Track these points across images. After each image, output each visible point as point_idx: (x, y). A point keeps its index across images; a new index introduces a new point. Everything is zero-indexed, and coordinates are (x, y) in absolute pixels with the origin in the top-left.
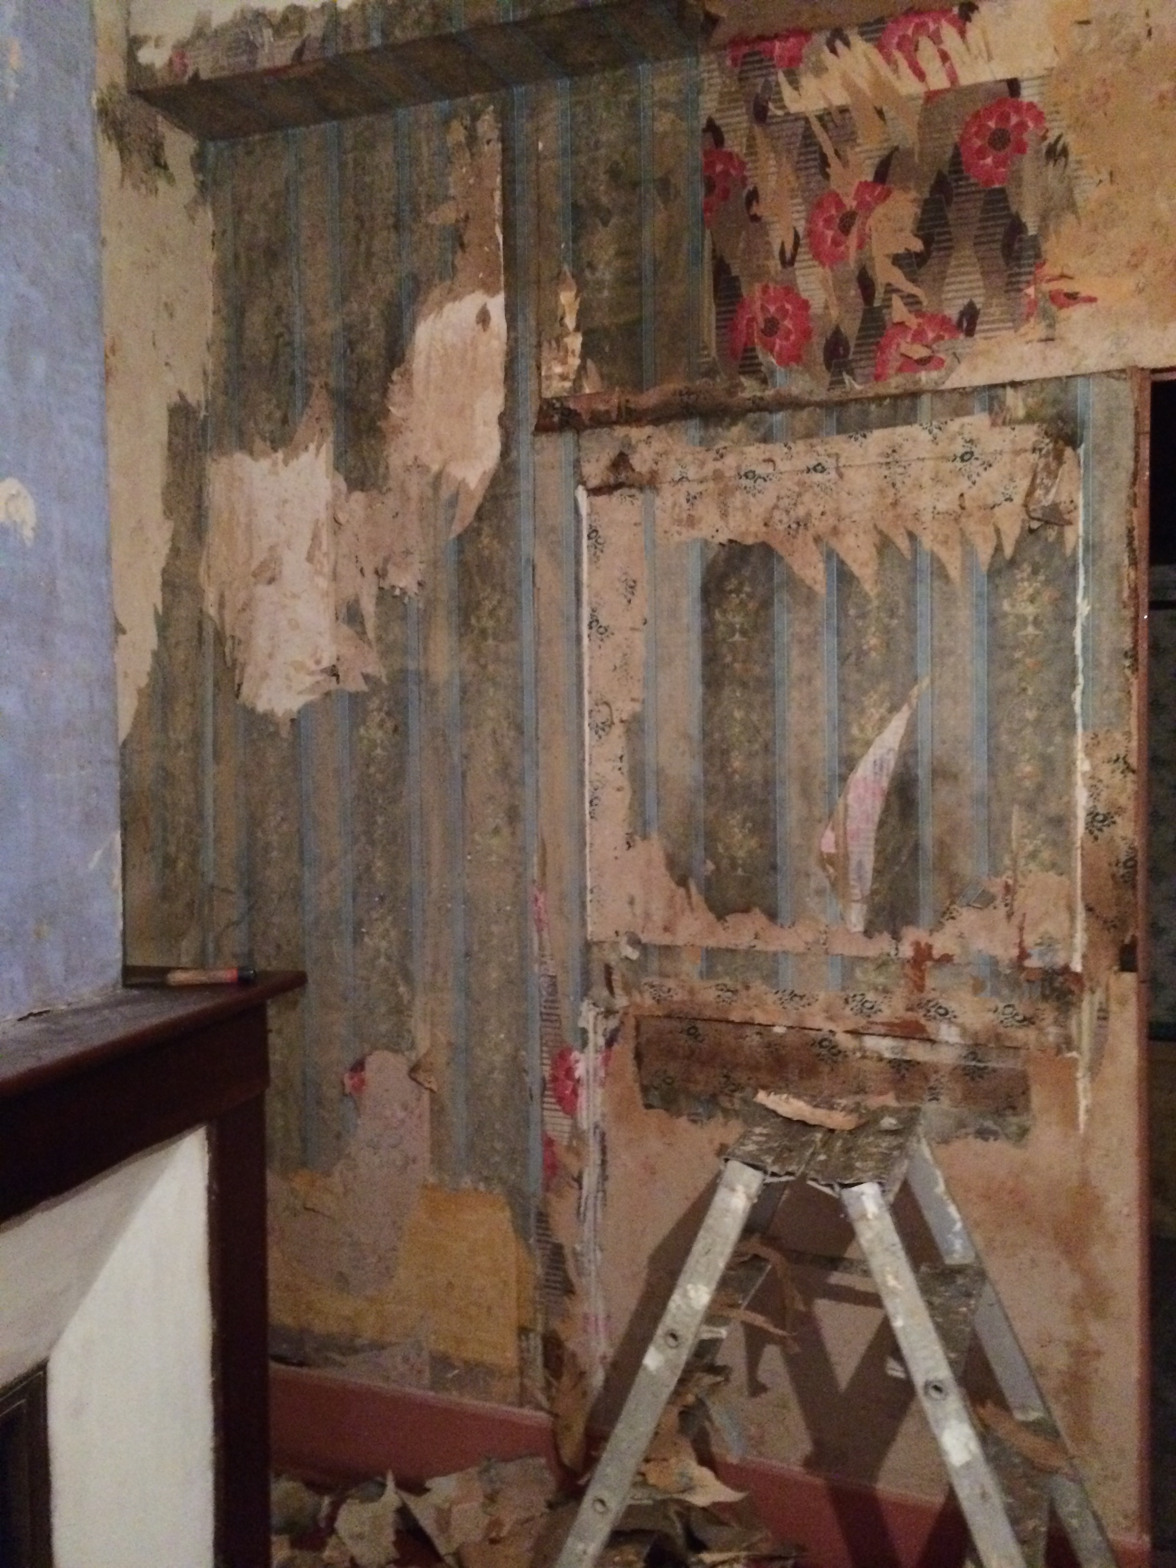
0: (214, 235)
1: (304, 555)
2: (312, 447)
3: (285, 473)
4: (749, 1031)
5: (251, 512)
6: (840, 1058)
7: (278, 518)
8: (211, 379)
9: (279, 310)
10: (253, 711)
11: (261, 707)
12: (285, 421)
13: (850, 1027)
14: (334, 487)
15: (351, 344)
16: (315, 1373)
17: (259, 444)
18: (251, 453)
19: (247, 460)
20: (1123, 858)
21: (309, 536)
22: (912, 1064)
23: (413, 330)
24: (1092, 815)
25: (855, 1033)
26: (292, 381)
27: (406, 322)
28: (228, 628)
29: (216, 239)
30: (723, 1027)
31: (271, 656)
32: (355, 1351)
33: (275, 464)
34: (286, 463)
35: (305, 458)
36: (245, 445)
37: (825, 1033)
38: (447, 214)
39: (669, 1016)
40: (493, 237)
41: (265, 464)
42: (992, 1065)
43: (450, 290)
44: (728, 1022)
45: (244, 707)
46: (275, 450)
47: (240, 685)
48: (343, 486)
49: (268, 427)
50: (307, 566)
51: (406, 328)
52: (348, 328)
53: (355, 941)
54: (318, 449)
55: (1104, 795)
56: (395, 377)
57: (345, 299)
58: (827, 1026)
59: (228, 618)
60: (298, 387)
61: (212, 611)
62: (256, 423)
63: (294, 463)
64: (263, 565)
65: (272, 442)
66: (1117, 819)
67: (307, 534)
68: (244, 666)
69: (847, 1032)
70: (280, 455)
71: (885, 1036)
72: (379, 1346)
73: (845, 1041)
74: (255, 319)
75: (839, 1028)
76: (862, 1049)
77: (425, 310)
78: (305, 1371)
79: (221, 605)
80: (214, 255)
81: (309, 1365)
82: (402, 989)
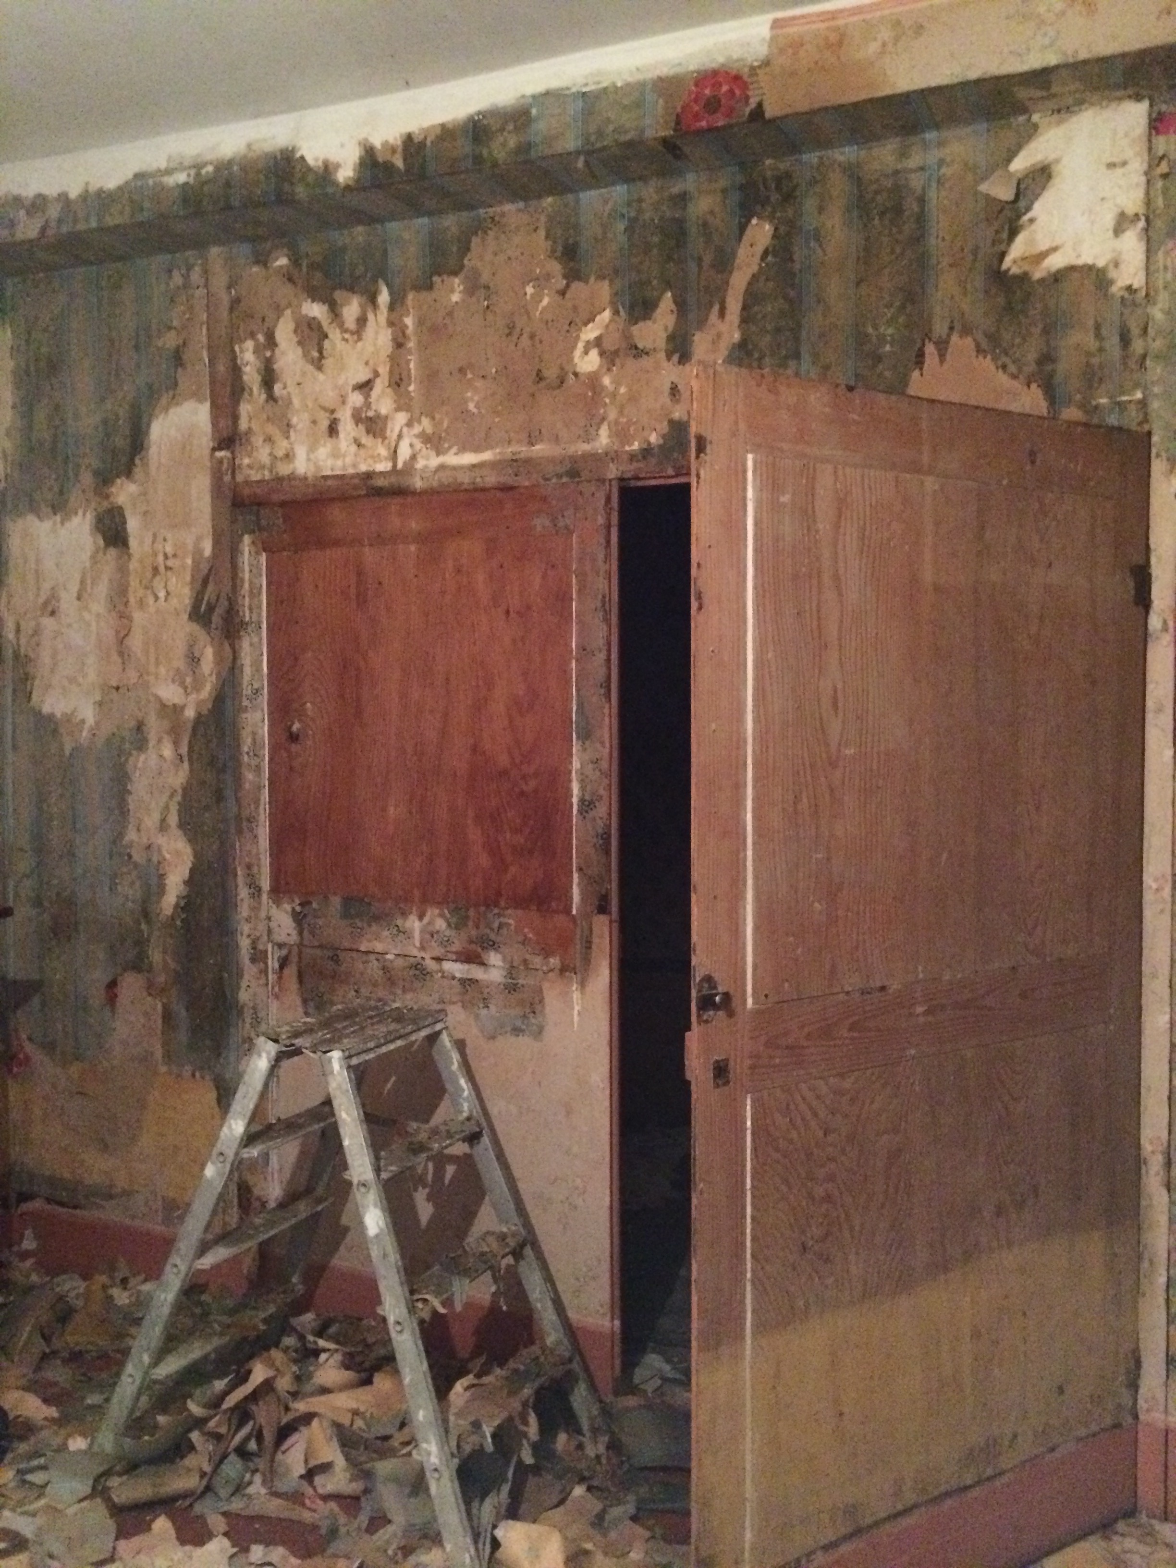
0: (12, 348)
1: (75, 595)
2: (80, 512)
3: (63, 532)
4: (372, 957)
5: (38, 561)
6: (428, 978)
7: (57, 565)
8: (9, 459)
9: (57, 407)
10: (40, 712)
11: (46, 709)
12: (61, 493)
13: (434, 955)
14: (95, 542)
15: (108, 435)
16: (85, 1213)
17: (45, 510)
18: (39, 517)
19: (36, 519)
20: (600, 831)
21: (78, 582)
22: (473, 982)
23: (149, 426)
24: (582, 801)
25: (438, 959)
26: (66, 460)
27: (145, 420)
28: (22, 651)
29: (14, 350)
30: (354, 954)
31: (52, 671)
32: (111, 1197)
33: (55, 524)
34: (62, 523)
35: (76, 521)
36: (34, 508)
37: (419, 959)
38: (170, 340)
39: (321, 946)
40: (201, 359)
41: (47, 525)
42: (521, 981)
43: (174, 397)
44: (358, 951)
45: (33, 709)
46: (55, 514)
47: (31, 693)
48: (101, 542)
49: (49, 496)
50: (76, 603)
51: (144, 426)
52: (105, 422)
53: (111, 889)
54: (84, 515)
55: (589, 788)
56: (137, 461)
57: (103, 400)
58: (420, 954)
59: (23, 641)
60: (71, 465)
61: (11, 636)
62: (42, 493)
63: (67, 525)
64: (46, 603)
65: (53, 507)
66: (597, 804)
67: (77, 577)
68: (34, 678)
69: (433, 958)
70: (58, 518)
71: (456, 961)
72: (127, 1193)
73: (431, 965)
74: (41, 415)
75: (427, 956)
76: (441, 971)
77: (157, 412)
78: (78, 1211)
79: (18, 631)
80: (12, 364)
81: (81, 1208)
82: (144, 926)
